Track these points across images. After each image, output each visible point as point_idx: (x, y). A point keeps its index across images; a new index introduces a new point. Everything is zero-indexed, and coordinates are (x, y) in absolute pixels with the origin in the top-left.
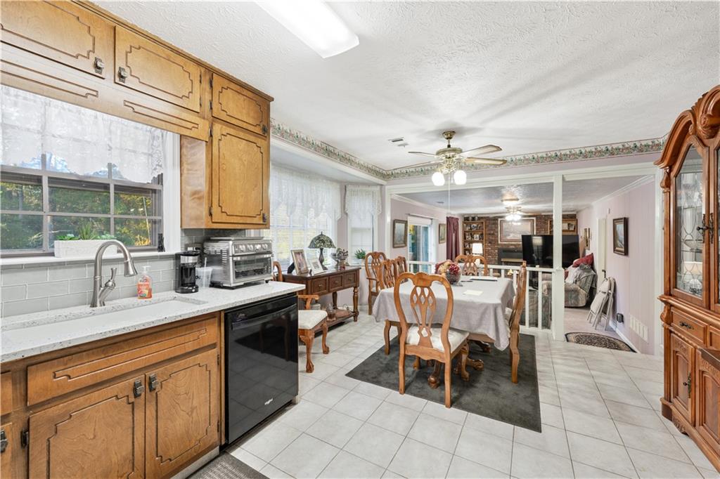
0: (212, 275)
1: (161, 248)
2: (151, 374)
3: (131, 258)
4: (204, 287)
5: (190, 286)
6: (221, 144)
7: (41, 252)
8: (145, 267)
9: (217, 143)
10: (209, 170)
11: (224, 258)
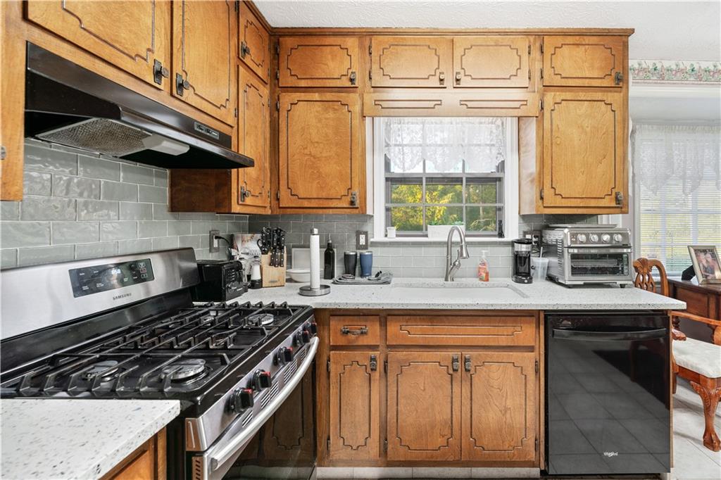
0: (548, 267)
1: (501, 235)
2: (467, 354)
3: (466, 242)
4: (539, 279)
5: (523, 276)
6: (553, 115)
7: (422, 234)
8: (484, 251)
9: (549, 115)
10: (540, 148)
11: (559, 250)
